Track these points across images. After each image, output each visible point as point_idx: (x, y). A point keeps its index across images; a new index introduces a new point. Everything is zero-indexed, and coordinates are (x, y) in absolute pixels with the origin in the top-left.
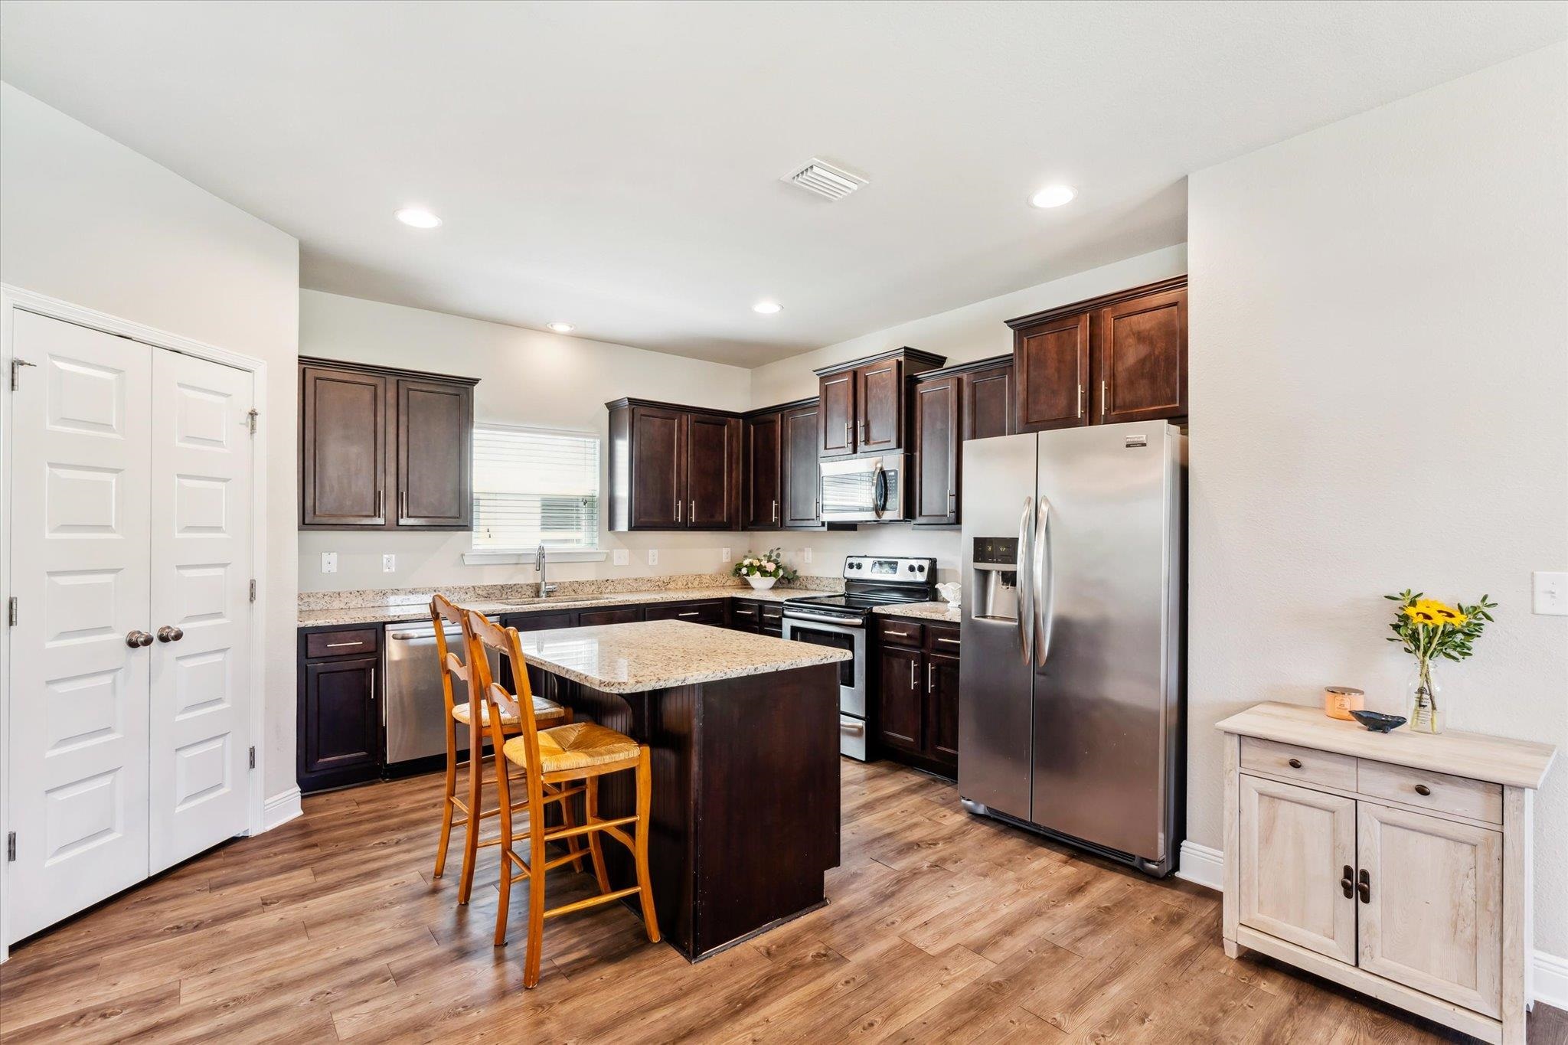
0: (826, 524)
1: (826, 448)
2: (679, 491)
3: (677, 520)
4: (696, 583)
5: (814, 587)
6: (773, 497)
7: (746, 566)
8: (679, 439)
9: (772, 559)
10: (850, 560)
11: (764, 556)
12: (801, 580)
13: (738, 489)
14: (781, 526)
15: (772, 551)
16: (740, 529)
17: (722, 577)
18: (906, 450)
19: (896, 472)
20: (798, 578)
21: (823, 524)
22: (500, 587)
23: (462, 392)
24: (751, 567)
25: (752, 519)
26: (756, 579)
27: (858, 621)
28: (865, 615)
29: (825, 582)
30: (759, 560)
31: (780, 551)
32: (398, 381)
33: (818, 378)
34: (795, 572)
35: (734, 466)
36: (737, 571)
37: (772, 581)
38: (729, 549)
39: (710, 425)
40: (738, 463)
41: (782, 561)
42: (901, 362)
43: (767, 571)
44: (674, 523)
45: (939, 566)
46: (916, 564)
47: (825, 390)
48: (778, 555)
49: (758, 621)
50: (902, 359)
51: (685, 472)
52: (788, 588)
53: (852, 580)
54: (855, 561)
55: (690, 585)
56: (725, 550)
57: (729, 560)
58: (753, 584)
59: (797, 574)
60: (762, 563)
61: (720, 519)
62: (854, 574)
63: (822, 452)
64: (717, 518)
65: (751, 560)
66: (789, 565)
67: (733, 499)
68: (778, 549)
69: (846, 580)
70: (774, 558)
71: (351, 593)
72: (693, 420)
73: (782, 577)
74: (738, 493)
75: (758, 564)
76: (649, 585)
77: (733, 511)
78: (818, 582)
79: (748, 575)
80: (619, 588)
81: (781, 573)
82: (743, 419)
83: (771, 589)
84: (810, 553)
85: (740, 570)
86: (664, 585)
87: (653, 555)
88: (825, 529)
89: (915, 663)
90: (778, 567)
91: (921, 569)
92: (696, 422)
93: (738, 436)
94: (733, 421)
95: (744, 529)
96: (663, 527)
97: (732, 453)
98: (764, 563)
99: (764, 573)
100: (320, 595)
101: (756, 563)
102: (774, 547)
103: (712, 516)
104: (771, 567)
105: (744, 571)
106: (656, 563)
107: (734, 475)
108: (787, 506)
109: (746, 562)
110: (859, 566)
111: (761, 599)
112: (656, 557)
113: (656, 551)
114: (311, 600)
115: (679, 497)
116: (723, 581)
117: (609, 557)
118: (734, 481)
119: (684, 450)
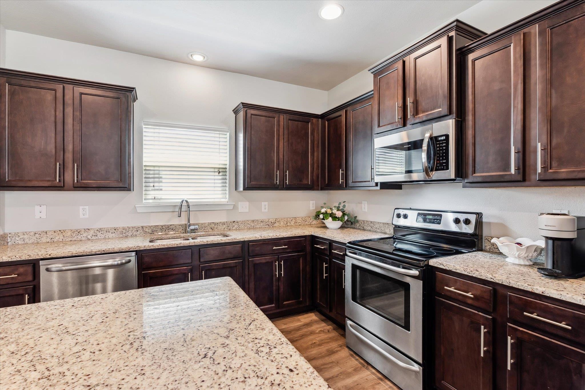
0: (379, 184)
1: (379, 126)
2: (278, 165)
3: (277, 183)
4: (292, 223)
5: (369, 228)
6: (340, 167)
7: (323, 213)
8: (278, 131)
9: (340, 209)
10: (397, 212)
11: (335, 207)
12: (360, 223)
13: (318, 164)
14: (345, 186)
15: (340, 203)
16: (320, 189)
17: (309, 219)
18: (457, 116)
19: (447, 136)
20: (358, 221)
21: (377, 184)
22: (161, 227)
23: (121, 96)
24: (326, 213)
25: (327, 182)
26: (329, 222)
27: (415, 272)
28: (422, 267)
29: (377, 226)
30: (331, 209)
31: (346, 204)
32: (73, 87)
33: (372, 75)
34: (356, 217)
35: (315, 149)
36: (317, 216)
37: (339, 224)
38: (314, 202)
39: (299, 122)
40: (318, 147)
41: (347, 210)
42: (452, 37)
43: (337, 217)
44: (275, 185)
45: (484, 220)
46: (462, 217)
47: (377, 83)
48: (344, 206)
49: (328, 254)
50: (453, 34)
51: (282, 153)
52: (351, 228)
53: (399, 227)
54: (402, 212)
55: (289, 224)
56: (311, 202)
57: (314, 208)
58: (328, 225)
59: (357, 219)
60: (333, 211)
61: (306, 182)
62: (402, 222)
63: (377, 130)
64: (305, 182)
65: (325, 209)
66: (351, 213)
67: (315, 169)
68: (344, 202)
69: (394, 226)
70: (341, 208)
71: (55, 232)
72: (288, 118)
73: (347, 220)
74: (318, 166)
75: (331, 212)
76: (262, 224)
77: (315, 178)
78: (372, 225)
79: (323, 219)
80: (242, 226)
81: (346, 218)
82: (321, 119)
83: (339, 228)
84: (366, 205)
85: (319, 216)
86: (271, 225)
87: (265, 205)
88: (378, 188)
89: (484, 329)
90: (344, 214)
91: (467, 222)
92: (290, 120)
93: (318, 129)
94: (314, 120)
95: (322, 189)
96: (268, 188)
97: (314, 139)
98: (335, 211)
99: (335, 218)
100: (32, 234)
101: (329, 211)
102: (341, 201)
103: (301, 181)
104: (339, 214)
105: (321, 216)
106: (266, 210)
107: (315, 154)
108: (350, 173)
109: (323, 210)
110: (405, 216)
111: (330, 239)
112: (267, 207)
113: (266, 203)
114: (26, 236)
115: (278, 168)
116: (310, 222)
117: (235, 207)
118: (315, 159)
119: (281, 138)
